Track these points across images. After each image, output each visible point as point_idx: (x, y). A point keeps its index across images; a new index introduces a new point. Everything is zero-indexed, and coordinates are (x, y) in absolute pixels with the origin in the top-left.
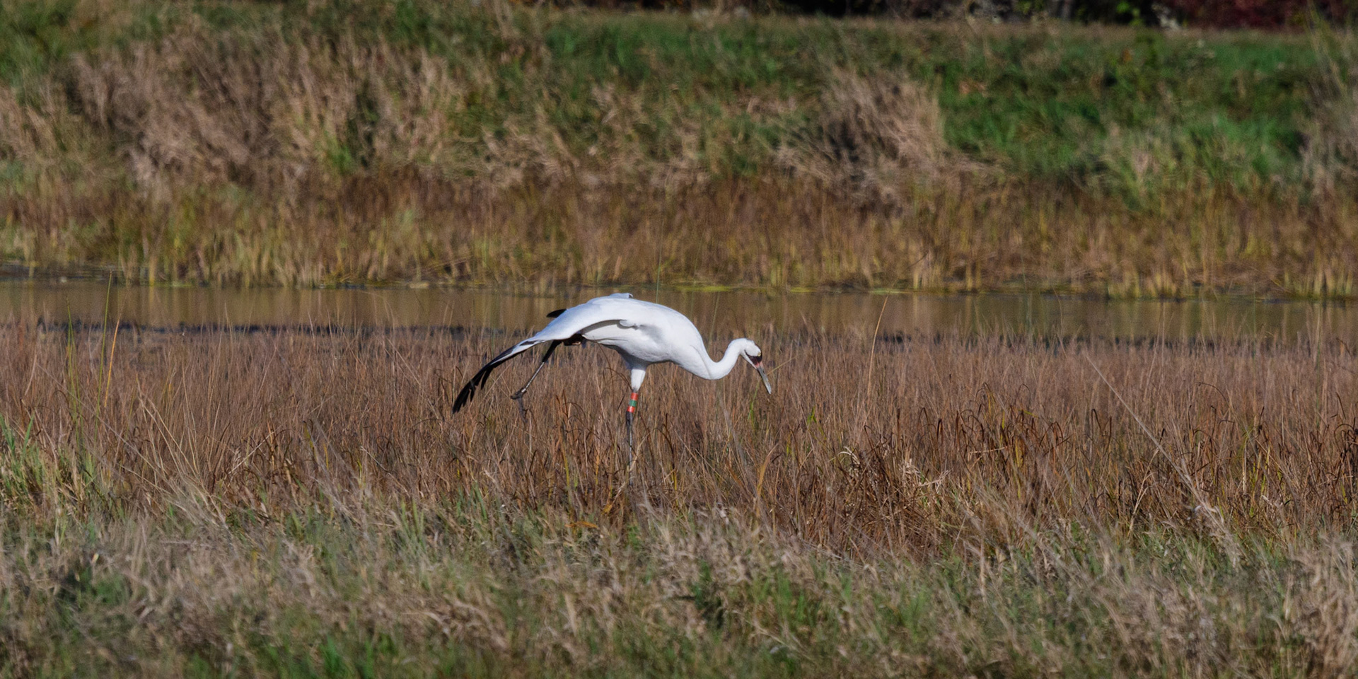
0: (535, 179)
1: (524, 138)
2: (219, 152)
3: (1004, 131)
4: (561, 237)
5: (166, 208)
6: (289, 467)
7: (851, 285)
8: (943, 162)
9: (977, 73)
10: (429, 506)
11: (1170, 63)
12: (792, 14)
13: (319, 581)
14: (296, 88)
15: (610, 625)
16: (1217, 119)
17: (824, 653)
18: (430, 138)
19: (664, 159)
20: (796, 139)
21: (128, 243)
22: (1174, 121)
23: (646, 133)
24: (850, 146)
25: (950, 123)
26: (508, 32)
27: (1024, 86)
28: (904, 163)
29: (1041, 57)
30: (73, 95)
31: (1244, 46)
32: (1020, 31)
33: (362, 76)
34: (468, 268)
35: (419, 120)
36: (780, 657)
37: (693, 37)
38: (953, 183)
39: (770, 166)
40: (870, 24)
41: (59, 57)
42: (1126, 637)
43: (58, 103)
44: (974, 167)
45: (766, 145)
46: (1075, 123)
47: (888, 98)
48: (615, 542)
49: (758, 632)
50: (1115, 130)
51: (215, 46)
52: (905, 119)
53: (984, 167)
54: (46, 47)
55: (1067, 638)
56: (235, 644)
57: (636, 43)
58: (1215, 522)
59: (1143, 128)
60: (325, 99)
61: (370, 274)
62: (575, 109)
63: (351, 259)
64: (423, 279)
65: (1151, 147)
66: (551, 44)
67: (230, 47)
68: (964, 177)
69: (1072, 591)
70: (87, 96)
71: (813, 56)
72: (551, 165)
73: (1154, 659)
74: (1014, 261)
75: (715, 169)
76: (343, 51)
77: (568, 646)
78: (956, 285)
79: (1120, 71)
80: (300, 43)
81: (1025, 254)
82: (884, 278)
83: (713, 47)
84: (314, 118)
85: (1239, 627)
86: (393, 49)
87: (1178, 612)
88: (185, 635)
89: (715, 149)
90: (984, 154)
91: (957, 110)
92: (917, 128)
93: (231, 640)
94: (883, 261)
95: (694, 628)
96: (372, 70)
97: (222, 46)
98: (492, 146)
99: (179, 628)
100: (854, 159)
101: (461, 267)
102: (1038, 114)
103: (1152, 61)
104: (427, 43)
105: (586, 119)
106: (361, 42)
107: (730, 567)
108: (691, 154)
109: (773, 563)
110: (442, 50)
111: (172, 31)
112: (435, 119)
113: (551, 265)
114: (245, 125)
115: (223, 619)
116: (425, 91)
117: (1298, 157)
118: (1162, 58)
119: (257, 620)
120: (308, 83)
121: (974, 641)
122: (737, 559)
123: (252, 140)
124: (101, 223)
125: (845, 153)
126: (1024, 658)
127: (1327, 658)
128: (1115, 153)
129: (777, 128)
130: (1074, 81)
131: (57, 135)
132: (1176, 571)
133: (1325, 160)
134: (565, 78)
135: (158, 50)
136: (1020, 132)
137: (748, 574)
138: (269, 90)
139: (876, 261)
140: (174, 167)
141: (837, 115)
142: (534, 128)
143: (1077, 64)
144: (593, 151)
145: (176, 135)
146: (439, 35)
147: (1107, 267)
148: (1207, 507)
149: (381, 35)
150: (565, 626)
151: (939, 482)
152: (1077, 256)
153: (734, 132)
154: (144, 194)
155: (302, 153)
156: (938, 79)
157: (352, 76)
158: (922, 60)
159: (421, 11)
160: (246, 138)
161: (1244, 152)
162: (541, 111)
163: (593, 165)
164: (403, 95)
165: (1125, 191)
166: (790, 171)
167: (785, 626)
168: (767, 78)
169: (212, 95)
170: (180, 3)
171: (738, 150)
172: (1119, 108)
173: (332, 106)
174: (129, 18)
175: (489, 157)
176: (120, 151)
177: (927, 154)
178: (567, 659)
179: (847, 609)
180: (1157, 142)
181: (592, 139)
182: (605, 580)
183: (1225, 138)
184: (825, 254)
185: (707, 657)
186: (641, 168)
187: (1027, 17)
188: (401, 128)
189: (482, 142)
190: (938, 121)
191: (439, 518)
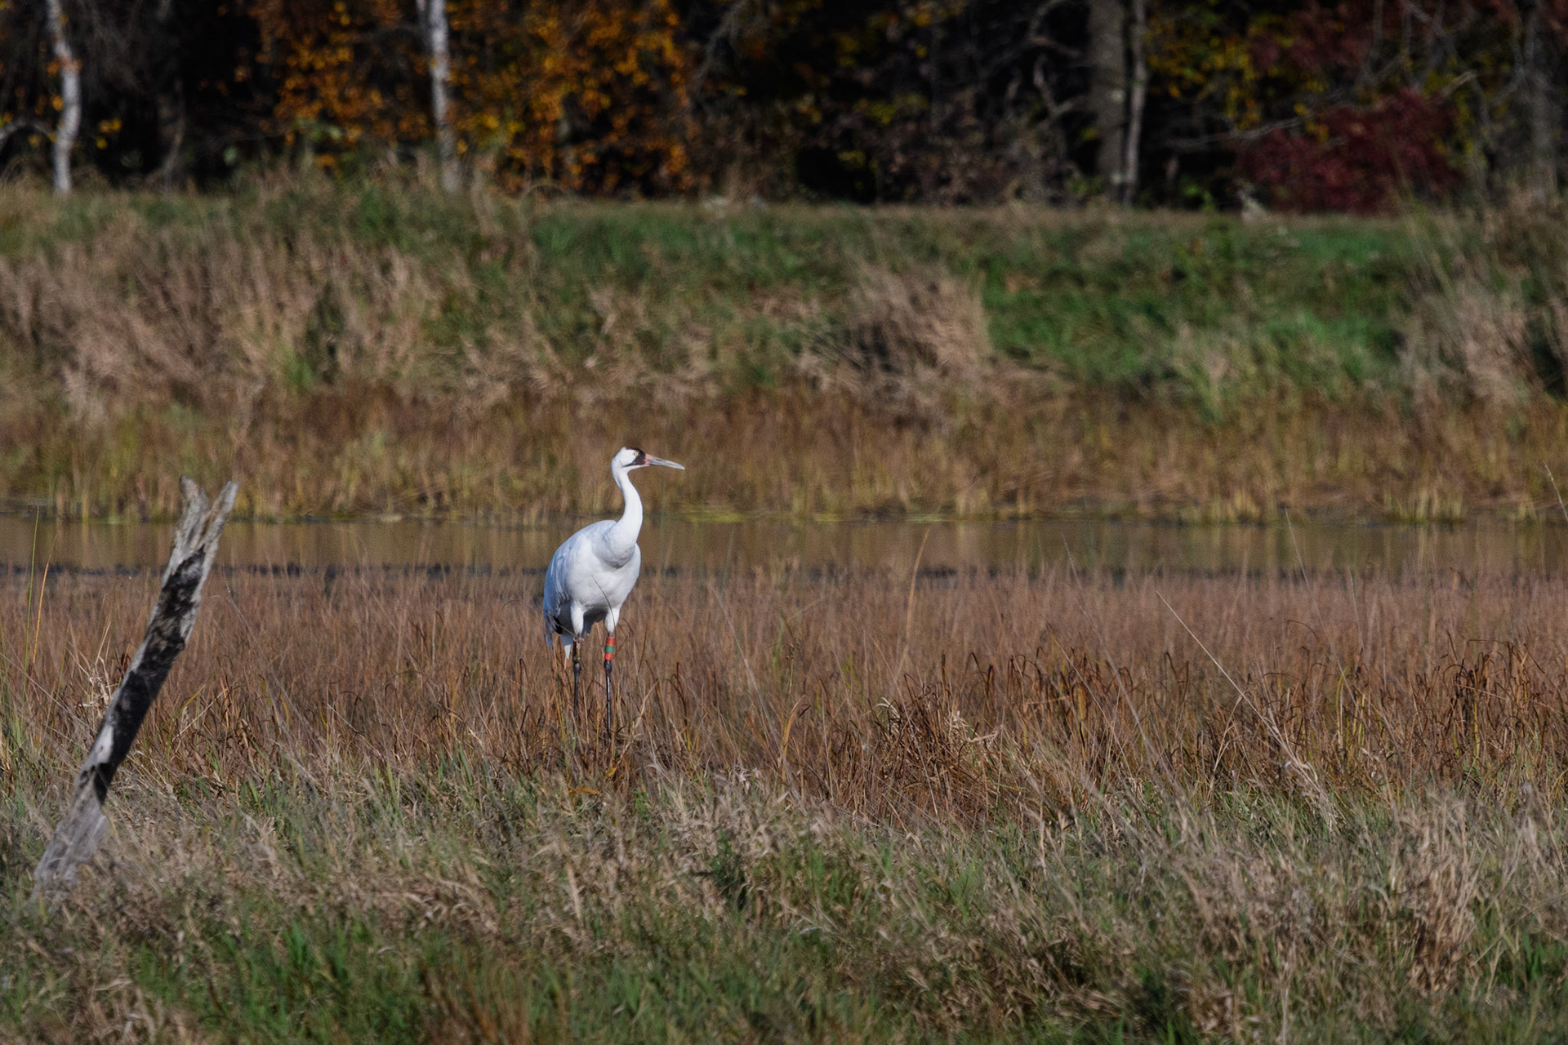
0: (525, 394)
1: (511, 348)
2: (158, 367)
3: (1059, 331)
4: (552, 461)
5: (100, 432)
6: (245, 729)
7: (886, 511)
8: (988, 370)
9: (1028, 269)
10: (405, 770)
11: (1248, 255)
12: (814, 203)
13: (282, 860)
14: (249, 293)
15: (617, 906)
16: (1302, 318)
17: (862, 935)
18: (401, 350)
19: (669, 369)
20: (819, 344)
21: (57, 475)
22: (1253, 319)
23: (649, 342)
24: (881, 350)
25: (995, 328)
26: (489, 227)
27: (1080, 280)
28: (944, 373)
29: (1100, 248)
31: (1333, 233)
32: (1074, 219)
33: (322, 279)
34: (447, 499)
35: (388, 329)
36: (811, 939)
37: (700, 230)
38: (999, 393)
39: (792, 377)
40: (903, 211)
42: (1207, 912)
44: (1024, 375)
45: (788, 354)
46: (1139, 323)
47: (925, 297)
48: (619, 810)
49: (786, 911)
50: (1185, 331)
51: (154, 248)
52: (945, 321)
53: (1036, 375)
55: (1141, 917)
56: (187, 933)
57: (636, 238)
58: (1308, 780)
59: (1217, 326)
60: (280, 307)
61: (336, 507)
62: (567, 315)
63: (312, 487)
64: (396, 511)
65: (1227, 350)
66: (538, 242)
67: (171, 248)
68: (1013, 386)
69: (1145, 861)
70: (10, 308)
71: (838, 249)
72: (542, 378)
73: (1240, 940)
74: (1073, 481)
75: (727, 381)
76: (300, 248)
77: (568, 931)
78: (1006, 511)
79: (1190, 264)
80: (252, 242)
81: (1084, 472)
82: (924, 504)
83: (722, 242)
84: (269, 328)
85: (1335, 901)
86: (357, 248)
87: (1267, 884)
88: (130, 922)
89: (727, 359)
90: (1036, 360)
91: (1003, 309)
92: (958, 331)
93: (182, 927)
94: (921, 483)
95: (713, 909)
96: (335, 273)
97: (162, 247)
98: (474, 357)
99: (123, 914)
100: (887, 368)
101: (439, 496)
102: (1096, 315)
103: (1227, 253)
104: (397, 240)
105: (580, 326)
106: (319, 239)
107: (754, 837)
108: (701, 365)
109: (802, 833)
110: (414, 249)
111: (105, 230)
112: (408, 327)
113: (541, 492)
114: (189, 337)
115: (174, 904)
116: (396, 295)
117: (1396, 360)
118: (1237, 248)
119: (213, 903)
120: (263, 288)
121: (1034, 919)
122: (762, 828)
123: (197, 354)
124: (25, 451)
125: (876, 361)
126: (1092, 939)
127: (1440, 934)
128: (1186, 357)
129: (798, 332)
130: (1138, 276)
132: (1264, 835)
133: (1427, 363)
134: (555, 278)
135: (89, 251)
136: (1077, 337)
137: (774, 845)
138: (217, 296)
139: (913, 484)
140: (109, 385)
141: (866, 317)
142: (521, 337)
143: (1142, 256)
144: (591, 363)
145: (111, 349)
146: (409, 232)
147: (1181, 488)
148: (1299, 763)
149: (344, 232)
150: (566, 908)
151: (991, 737)
152: (1146, 477)
153: (749, 339)
154: (77, 418)
155: (256, 369)
156: (982, 276)
157: (311, 279)
158: (964, 253)
159: (388, 204)
160: (190, 351)
161: (1332, 354)
162: (527, 316)
163: (587, 378)
164: (370, 300)
165: (1198, 401)
166: (814, 382)
167: (817, 903)
168: (787, 277)
169: (152, 304)
170: (113, 198)
171: (754, 360)
172: (1189, 305)
173: (289, 312)
174: (54, 216)
175: (471, 371)
176: (48, 368)
177: (969, 361)
178: (568, 945)
179: (888, 883)
180: (1235, 344)
181: (590, 349)
182: (609, 853)
183: (1311, 340)
184: (856, 476)
185: (728, 941)
186: (643, 381)
187: (1083, 203)
188: (368, 339)
189: (461, 353)
190: (981, 323)
191: (418, 786)
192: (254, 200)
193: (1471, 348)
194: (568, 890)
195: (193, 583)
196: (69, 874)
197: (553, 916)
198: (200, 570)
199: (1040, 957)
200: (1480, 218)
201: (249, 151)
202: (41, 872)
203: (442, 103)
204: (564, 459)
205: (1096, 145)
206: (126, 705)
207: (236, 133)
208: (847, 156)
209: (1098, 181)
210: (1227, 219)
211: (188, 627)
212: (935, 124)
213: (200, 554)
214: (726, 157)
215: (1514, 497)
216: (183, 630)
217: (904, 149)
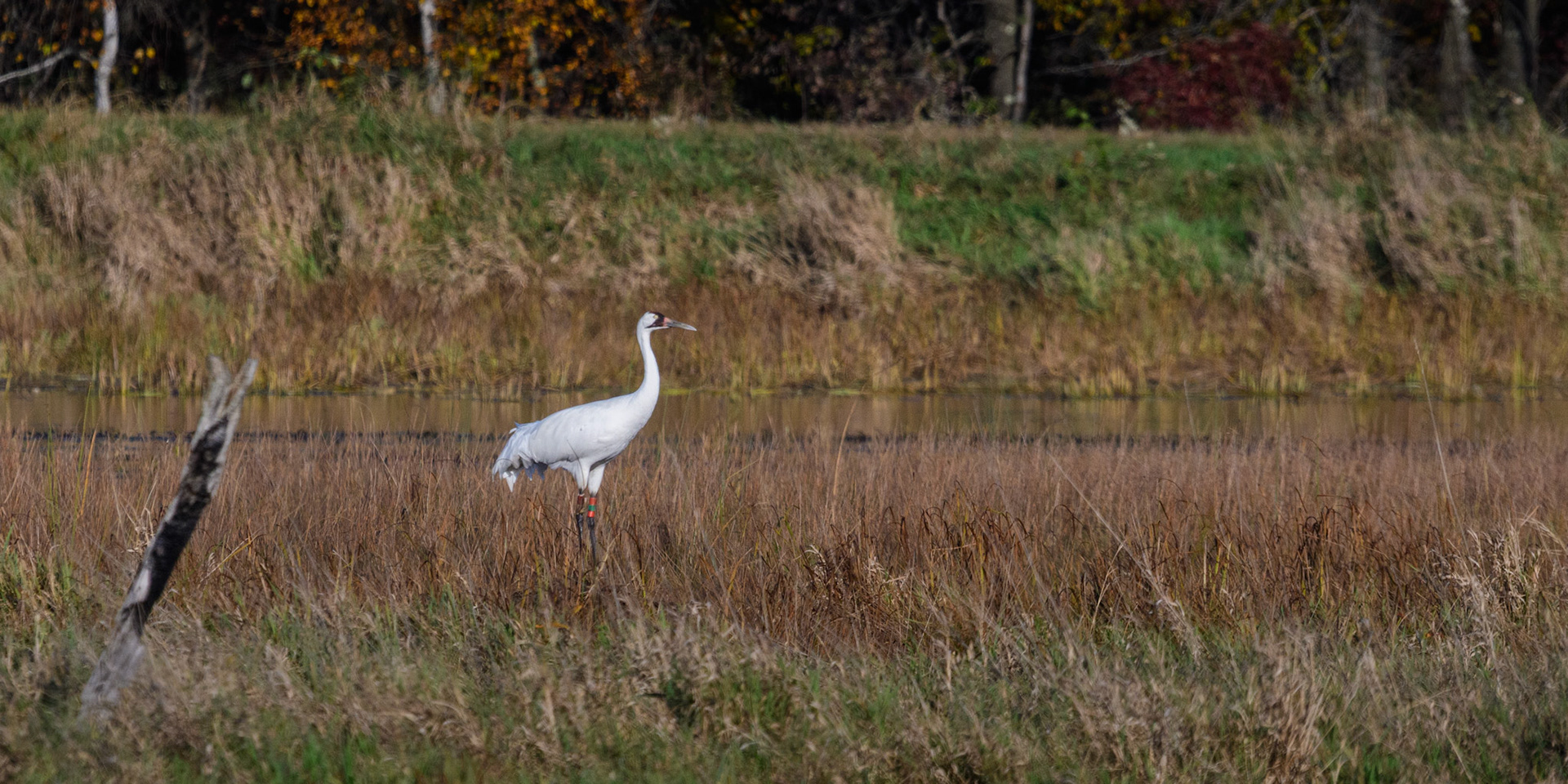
0: (501, 286)
1: (487, 245)
2: (186, 261)
3: (959, 233)
4: (525, 342)
5: (136, 317)
6: (265, 572)
7: (812, 386)
8: (899, 265)
9: (931, 177)
10: (401, 609)
11: (1122, 164)
12: (748, 120)
13: (294, 684)
14: (262, 199)
15: (584, 723)
16: (1168, 220)
17: (793, 749)
18: (394, 247)
19: (625, 263)
20: (753, 242)
21: (99, 354)
22: (1126, 221)
23: (608, 241)
24: (807, 249)
25: (905, 226)
26: (469, 141)
27: (978, 189)
28: (862, 267)
29: (994, 160)
30: (42, 206)
31: (1195, 146)
32: (971, 134)
33: (327, 185)
34: (434, 376)
35: (383, 229)
36: (750, 754)
37: (650, 144)
38: (909, 284)
39: (730, 271)
40: (825, 128)
41: (30, 172)
42: (1090, 728)
43: (27, 216)
44: (929, 269)
45: (725, 250)
46: (1027, 226)
47: (843, 203)
48: (586, 642)
49: (729, 729)
50: (1066, 231)
51: (182, 158)
52: (860, 223)
53: (940, 269)
54: (16, 160)
55: (1033, 732)
56: (215, 745)
57: (595, 151)
58: (1176, 616)
59: (1095, 228)
60: (291, 209)
61: (339, 381)
62: (536, 217)
63: (319, 365)
64: (390, 384)
65: (1103, 247)
66: (511, 153)
67: (197, 159)
68: (920, 280)
69: (1037, 685)
70: (57, 209)
71: (770, 162)
72: (515, 271)
73: (1120, 753)
74: (972, 360)
75: (675, 273)
76: (306, 159)
77: (541, 745)
78: (915, 385)
79: (1072, 174)
80: (266, 155)
81: (982, 353)
82: (844, 378)
83: (669, 154)
84: (281, 229)
85: (1202, 719)
86: (356, 160)
87: (1142, 704)
88: (166, 737)
89: (674, 254)
90: (940, 256)
91: (912, 213)
92: (872, 231)
93: (211, 741)
94: (842, 362)
95: (665, 725)
96: (337, 180)
97: (189, 158)
98: (456, 254)
99: (160, 730)
100: (812, 263)
101: (427, 372)
102: (992, 217)
103: (1104, 164)
104: (390, 153)
105: (548, 226)
106: (324, 152)
107: (702, 664)
108: (652, 261)
109: (743, 661)
110: (405, 159)
111: (140, 144)
112: (400, 227)
113: (515, 370)
114: (212, 235)
115: (204, 721)
116: (390, 200)
117: (1249, 255)
118: (1112, 160)
119: (237, 723)
120: (274, 193)
121: (941, 735)
122: (709, 656)
123: (219, 250)
124: (73, 334)
125: (802, 257)
126: (992, 751)
127: (1290, 749)
128: (1068, 253)
129: (735, 233)
130: (1027, 184)
131: (28, 248)
132: (1140, 665)
133: (1275, 258)
134: (526, 186)
135: (126, 162)
136: (974, 236)
137: (719, 672)
138: (235, 200)
139: (835, 362)
140: (144, 278)
141: (794, 220)
142: (496, 236)
143: (1030, 167)
144: (555, 258)
145: (145, 246)
146: (401, 146)
147: (1064, 366)
148: (1168, 600)
149: (345, 146)
150: (540, 726)
151: (903, 579)
152: (1034, 356)
153: (693, 238)
154: (116, 305)
155: (270, 264)
156: (894, 184)
157: (317, 186)
158: (877, 165)
159: (382, 122)
160: (213, 247)
161: (1196, 252)
162: (503, 219)
163: (555, 272)
164: (368, 204)
165: (1078, 291)
166: (750, 275)
167: (756, 721)
168: (725, 184)
169: (180, 206)
170: (146, 116)
171: (697, 255)
172: (1071, 209)
173: (298, 215)
174: (96, 133)
175: (453, 265)
176: (90, 263)
177: (883, 257)
178: (540, 757)
179: (816, 704)
180: (1110, 242)
181: (552, 248)
182: (579, 680)
183: (1176, 238)
184: (785, 355)
185: (679, 754)
186: (603, 273)
187: (980, 120)
188: (365, 237)
189: (445, 250)
190: (892, 225)
191: (411, 620)
192: (267, 119)
193: (1313, 245)
194: (544, 707)
195: (218, 447)
196: (112, 696)
197: (527, 732)
198: (224, 435)
199: (947, 767)
200: (1320, 133)
201: (262, 77)
202: (88, 694)
203: (429, 34)
204: (534, 341)
205: (991, 71)
206: (161, 551)
207: (252, 63)
208: (776, 81)
209: (994, 101)
210: (1104, 135)
211: (214, 484)
212: (852, 51)
213: (224, 422)
214: (672, 81)
215: (1350, 374)
216: (210, 486)
217: (824, 74)
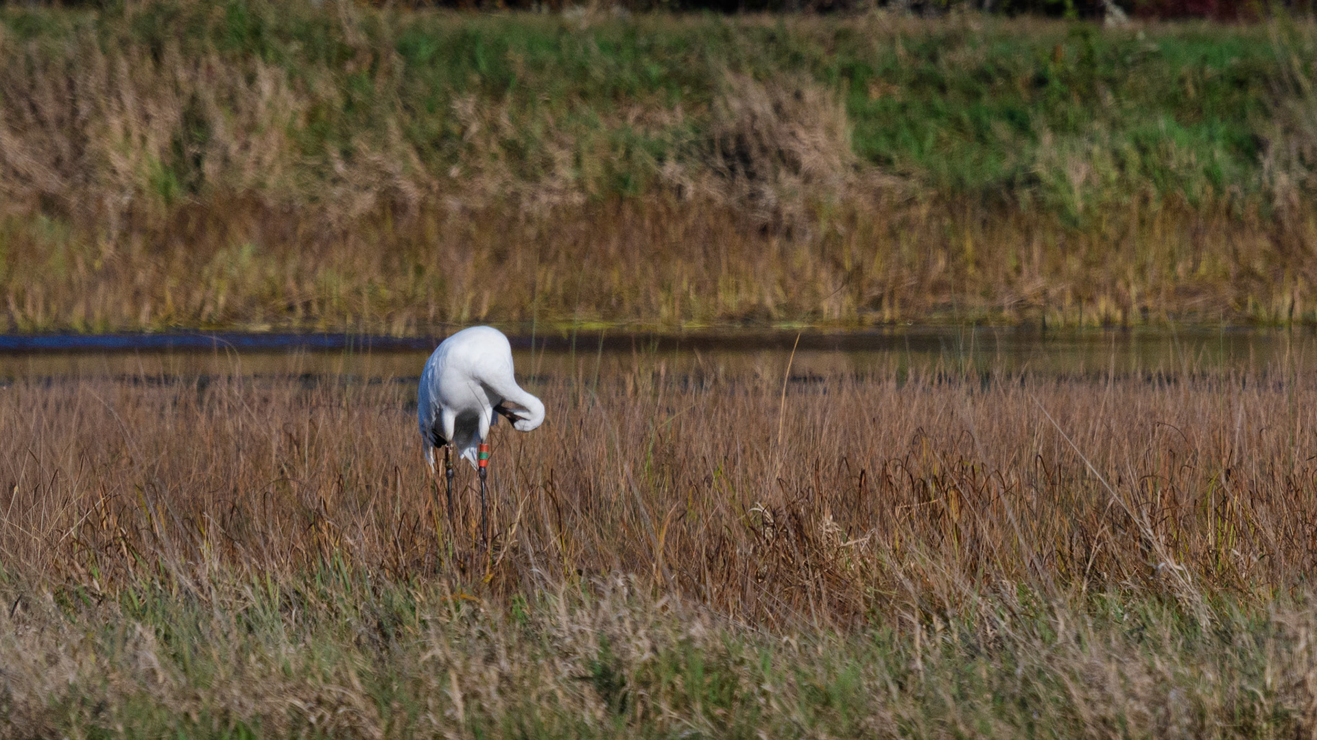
0: (392, 204)
1: (375, 157)
2: (27, 179)
3: (921, 140)
4: (419, 270)
6: (124, 537)
7: (752, 319)
8: (852, 177)
9: (890, 75)
10: (284, 578)
11: (1109, 61)
12: (677, 12)
13: (165, 666)
14: (115, 105)
15: (499, 709)
16: (1163, 123)
18: (268, 159)
19: (535, 179)
20: (683, 152)
22: (1115, 125)
23: (514, 151)
24: (745, 159)
25: (858, 133)
26: (356, 38)
27: (942, 88)
28: (808, 179)
29: (961, 55)
31: (1192, 39)
32: (937, 26)
33: (188, 90)
34: (315, 308)
35: (254, 140)
37: (564, 40)
38: (863, 204)
39: (657, 185)
40: (768, 21)
42: (1085, 713)
44: (887, 181)
45: (651, 161)
46: (1003, 130)
47: (788, 104)
48: (499, 615)
49: (666, 715)
50: (1047, 138)
51: (21, 60)
52: (810, 129)
53: (899, 181)
55: (1018, 717)
56: (72, 739)
57: (499, 47)
58: (1181, 581)
59: (1077, 131)
60: (147, 118)
61: (204, 318)
62: (434, 126)
63: (181, 298)
64: (265, 320)
65: (1089, 155)
66: (404, 50)
67: (38, 61)
68: (878, 193)
69: (1022, 663)
71: (702, 57)
72: (412, 192)
74: (938, 288)
75: (591, 187)
76: (167, 60)
78: (871, 315)
79: (1052, 69)
80: (119, 54)
81: (950, 278)
82: (790, 309)
83: (587, 51)
84: (136, 139)
85: (1213, 701)
86: (223, 59)
87: (1144, 684)
89: (593, 167)
90: (898, 167)
91: (866, 116)
92: (821, 138)
93: (68, 734)
94: (786, 292)
95: (594, 712)
96: (201, 83)
97: (28, 59)
98: (340, 167)
99: (8, 722)
100: (751, 176)
101: (307, 305)
102: (959, 120)
103: (1087, 60)
104: (263, 51)
105: (446, 135)
106: (184, 51)
107: (634, 641)
108: (566, 172)
109: (682, 637)
110: (279, 60)
112: (273, 138)
113: (408, 301)
114: (56, 148)
115: (59, 710)
116: (262, 106)
117: (1257, 164)
118: (1099, 54)
119: (97, 711)
120: (129, 98)
121: (912, 722)
122: (641, 632)
123: (64, 165)
125: (740, 170)
128: (1049, 163)
129: (662, 141)
130: (1000, 82)
132: (1138, 636)
133: (1287, 166)
134: (420, 87)
136: (939, 141)
137: (654, 649)
138: (84, 108)
139: (779, 291)
141: (731, 126)
142: (386, 147)
143: (1002, 62)
144: (454, 172)
146: (275, 42)
147: (1044, 292)
148: (1172, 564)
149: (209, 43)
150: (448, 713)
151: (865, 540)
152: (1009, 283)
153: (614, 147)
155: (123, 180)
156: (845, 82)
157: (178, 91)
158: (826, 60)
159: (254, 15)
160: (58, 162)
161: (1194, 160)
162: (392, 123)
163: (455, 187)
164: (236, 110)
165: (1061, 208)
166: (679, 190)
167: (698, 707)
168: (650, 85)
169: (19, 114)
171: (619, 167)
172: (1050, 111)
173: (155, 124)
175: (336, 181)
177: (833, 168)
179: (767, 687)
180: (1096, 150)
181: (453, 158)
182: (491, 658)
183: (1173, 147)
184: (722, 283)
186: (509, 189)
187: (944, 10)
188: (234, 148)
189: (326, 162)
190: (845, 130)
191: (297, 593)
192: (121, 13)
194: (450, 694)
197: (435, 720)
204: (431, 269)
210: (1089, 26)
